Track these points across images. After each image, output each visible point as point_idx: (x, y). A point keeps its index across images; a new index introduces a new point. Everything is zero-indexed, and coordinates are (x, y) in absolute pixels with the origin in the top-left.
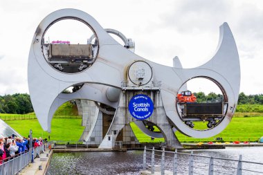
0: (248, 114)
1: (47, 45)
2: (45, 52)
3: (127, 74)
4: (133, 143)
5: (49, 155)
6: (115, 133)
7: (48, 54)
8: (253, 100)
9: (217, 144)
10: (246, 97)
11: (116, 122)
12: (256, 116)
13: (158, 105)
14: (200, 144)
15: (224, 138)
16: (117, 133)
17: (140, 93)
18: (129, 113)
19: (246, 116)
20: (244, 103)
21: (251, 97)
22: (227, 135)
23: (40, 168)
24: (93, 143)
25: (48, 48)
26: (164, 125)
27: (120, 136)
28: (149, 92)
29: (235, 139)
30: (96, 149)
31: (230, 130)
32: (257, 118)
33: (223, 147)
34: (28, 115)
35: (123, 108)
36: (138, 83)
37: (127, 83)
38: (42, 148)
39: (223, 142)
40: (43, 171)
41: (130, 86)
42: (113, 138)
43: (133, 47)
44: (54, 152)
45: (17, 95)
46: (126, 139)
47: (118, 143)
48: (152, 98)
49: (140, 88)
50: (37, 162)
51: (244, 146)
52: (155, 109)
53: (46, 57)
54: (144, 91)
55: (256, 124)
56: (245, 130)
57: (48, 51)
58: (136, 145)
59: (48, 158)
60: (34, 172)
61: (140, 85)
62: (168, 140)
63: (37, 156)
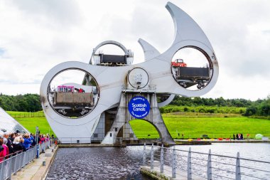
0: (227, 115)
1: (52, 93)
2: (51, 99)
3: (127, 79)
4: (132, 139)
5: (55, 150)
6: (116, 130)
7: (53, 101)
8: (230, 103)
9: (204, 140)
10: (225, 101)
11: (117, 120)
12: (234, 116)
13: (153, 106)
14: (190, 140)
15: (209, 135)
16: (118, 130)
17: (139, 95)
18: (128, 112)
19: (226, 117)
20: (223, 106)
21: (228, 100)
22: (212, 133)
23: (44, 164)
24: (96, 139)
25: (53, 96)
26: (159, 123)
27: (120, 133)
28: (146, 94)
29: (218, 136)
30: (98, 145)
31: (214, 128)
32: (235, 118)
33: (209, 143)
34: (37, 113)
35: (124, 108)
36: (136, 86)
37: (127, 86)
38: (48, 143)
39: (208, 138)
40: (47, 166)
41: (130, 89)
42: (114, 135)
43: (132, 57)
44: (60, 147)
45: (28, 95)
46: (126, 136)
47: (119, 139)
48: (148, 100)
49: (139, 91)
50: (42, 158)
51: (226, 142)
52: (151, 109)
53: (52, 103)
54: (142, 93)
55: (234, 124)
56: (226, 128)
57: (53, 98)
58: (135, 141)
59: (53, 154)
60: (37, 168)
61: (138, 88)
62: (163, 136)
63: (43, 152)
